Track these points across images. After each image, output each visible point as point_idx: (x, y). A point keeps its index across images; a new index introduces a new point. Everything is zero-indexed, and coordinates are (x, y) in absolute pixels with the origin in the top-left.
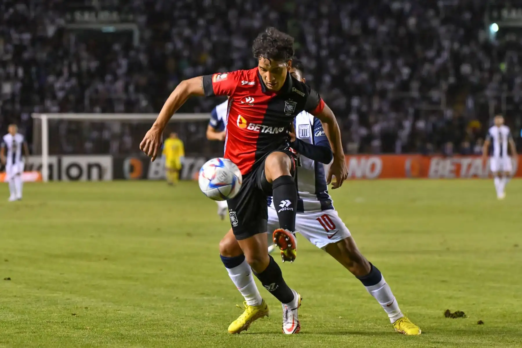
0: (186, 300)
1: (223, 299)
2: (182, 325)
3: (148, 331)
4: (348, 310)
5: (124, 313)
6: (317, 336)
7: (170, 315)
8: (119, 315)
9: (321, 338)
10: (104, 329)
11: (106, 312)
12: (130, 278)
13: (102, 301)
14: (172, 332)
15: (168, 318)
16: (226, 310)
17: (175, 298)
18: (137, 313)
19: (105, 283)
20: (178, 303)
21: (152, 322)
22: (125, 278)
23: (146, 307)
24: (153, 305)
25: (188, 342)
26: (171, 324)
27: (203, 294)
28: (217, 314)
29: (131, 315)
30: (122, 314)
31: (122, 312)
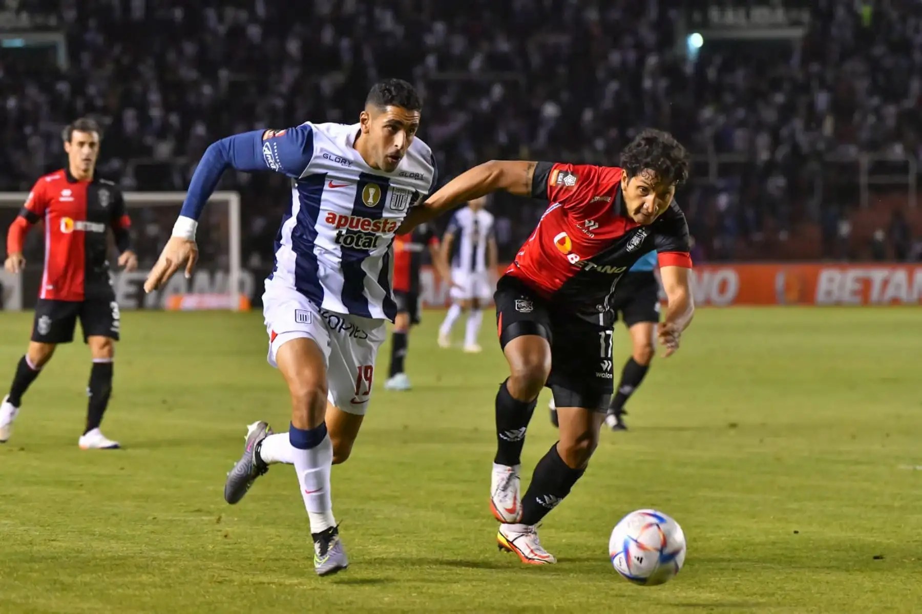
0: (171, 521)
1: (236, 519)
2: (167, 565)
3: (107, 578)
4: (458, 540)
5: (63, 544)
6: (408, 584)
7: (143, 547)
8: (55, 548)
9: (416, 588)
10: (30, 574)
11: (31, 544)
12: (69, 484)
13: (23, 524)
14: (150, 578)
15: (141, 553)
16: (244, 540)
17: (150, 518)
18: (86, 544)
19: (25, 492)
20: (157, 527)
21: (114, 562)
22: (58, 483)
23: (100, 535)
24: (114, 530)
25: (181, 595)
26: (148, 565)
27: (199, 511)
28: (228, 547)
29: (76, 549)
30: (60, 546)
31: (58, 544)
